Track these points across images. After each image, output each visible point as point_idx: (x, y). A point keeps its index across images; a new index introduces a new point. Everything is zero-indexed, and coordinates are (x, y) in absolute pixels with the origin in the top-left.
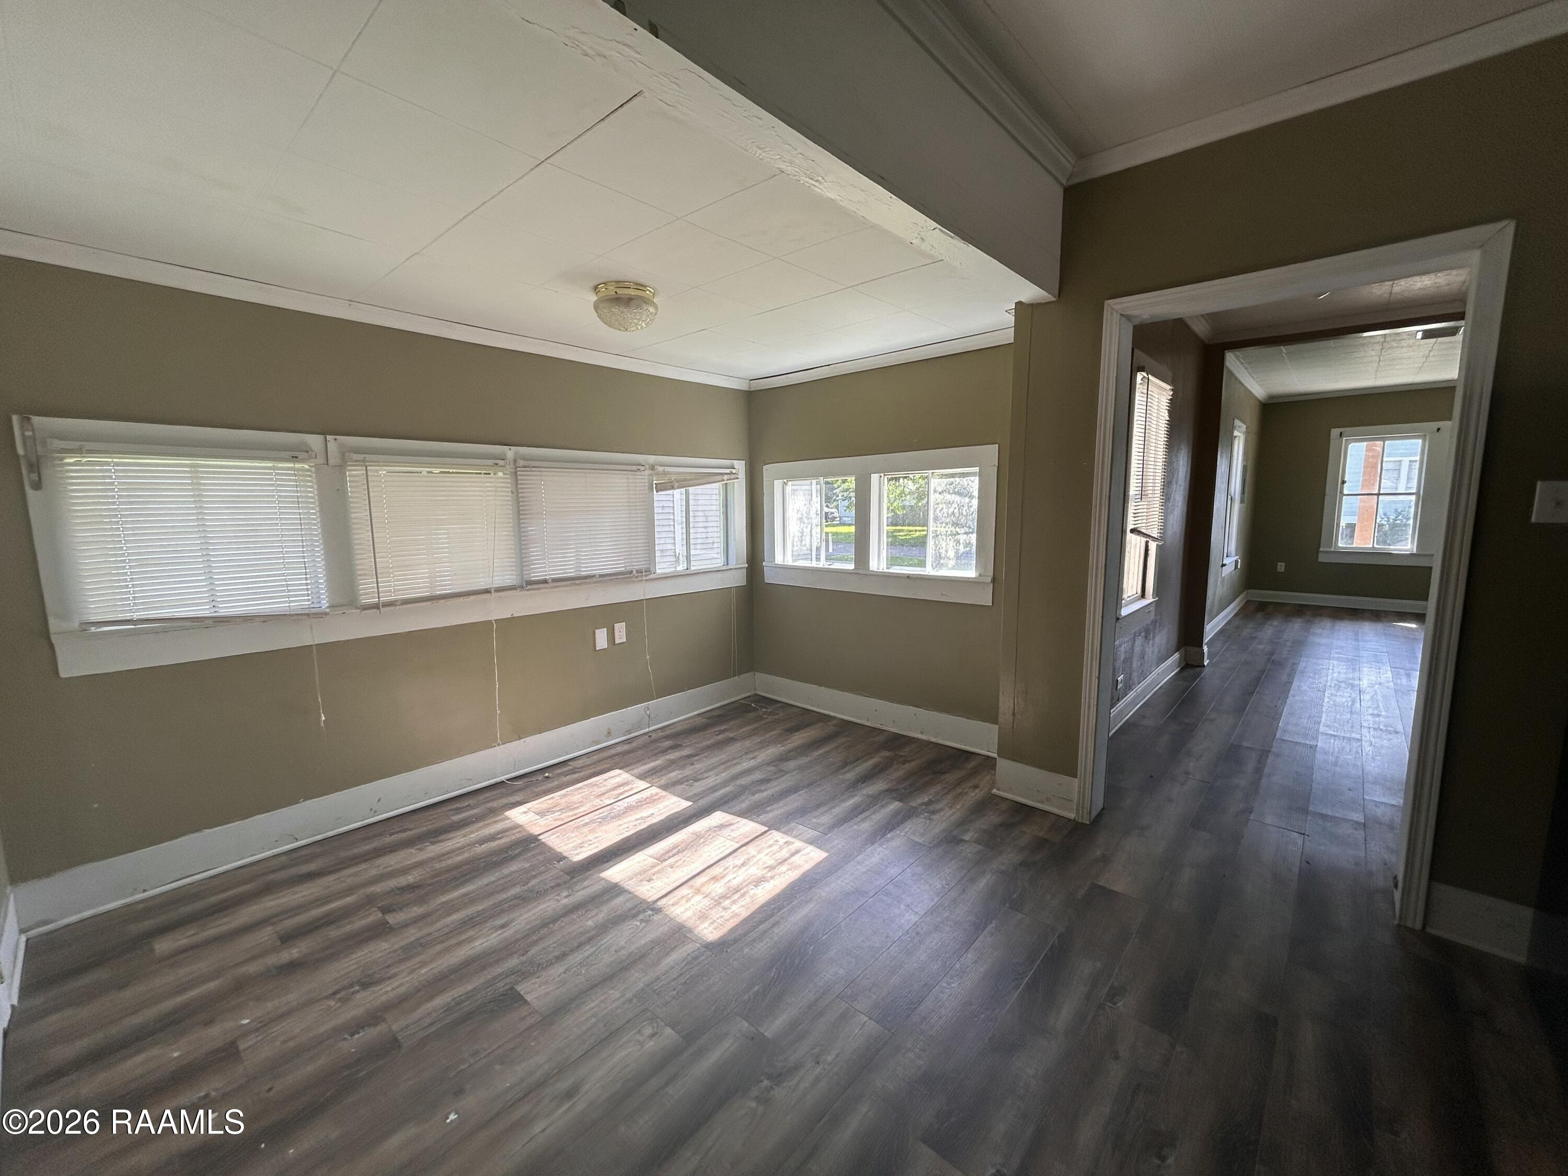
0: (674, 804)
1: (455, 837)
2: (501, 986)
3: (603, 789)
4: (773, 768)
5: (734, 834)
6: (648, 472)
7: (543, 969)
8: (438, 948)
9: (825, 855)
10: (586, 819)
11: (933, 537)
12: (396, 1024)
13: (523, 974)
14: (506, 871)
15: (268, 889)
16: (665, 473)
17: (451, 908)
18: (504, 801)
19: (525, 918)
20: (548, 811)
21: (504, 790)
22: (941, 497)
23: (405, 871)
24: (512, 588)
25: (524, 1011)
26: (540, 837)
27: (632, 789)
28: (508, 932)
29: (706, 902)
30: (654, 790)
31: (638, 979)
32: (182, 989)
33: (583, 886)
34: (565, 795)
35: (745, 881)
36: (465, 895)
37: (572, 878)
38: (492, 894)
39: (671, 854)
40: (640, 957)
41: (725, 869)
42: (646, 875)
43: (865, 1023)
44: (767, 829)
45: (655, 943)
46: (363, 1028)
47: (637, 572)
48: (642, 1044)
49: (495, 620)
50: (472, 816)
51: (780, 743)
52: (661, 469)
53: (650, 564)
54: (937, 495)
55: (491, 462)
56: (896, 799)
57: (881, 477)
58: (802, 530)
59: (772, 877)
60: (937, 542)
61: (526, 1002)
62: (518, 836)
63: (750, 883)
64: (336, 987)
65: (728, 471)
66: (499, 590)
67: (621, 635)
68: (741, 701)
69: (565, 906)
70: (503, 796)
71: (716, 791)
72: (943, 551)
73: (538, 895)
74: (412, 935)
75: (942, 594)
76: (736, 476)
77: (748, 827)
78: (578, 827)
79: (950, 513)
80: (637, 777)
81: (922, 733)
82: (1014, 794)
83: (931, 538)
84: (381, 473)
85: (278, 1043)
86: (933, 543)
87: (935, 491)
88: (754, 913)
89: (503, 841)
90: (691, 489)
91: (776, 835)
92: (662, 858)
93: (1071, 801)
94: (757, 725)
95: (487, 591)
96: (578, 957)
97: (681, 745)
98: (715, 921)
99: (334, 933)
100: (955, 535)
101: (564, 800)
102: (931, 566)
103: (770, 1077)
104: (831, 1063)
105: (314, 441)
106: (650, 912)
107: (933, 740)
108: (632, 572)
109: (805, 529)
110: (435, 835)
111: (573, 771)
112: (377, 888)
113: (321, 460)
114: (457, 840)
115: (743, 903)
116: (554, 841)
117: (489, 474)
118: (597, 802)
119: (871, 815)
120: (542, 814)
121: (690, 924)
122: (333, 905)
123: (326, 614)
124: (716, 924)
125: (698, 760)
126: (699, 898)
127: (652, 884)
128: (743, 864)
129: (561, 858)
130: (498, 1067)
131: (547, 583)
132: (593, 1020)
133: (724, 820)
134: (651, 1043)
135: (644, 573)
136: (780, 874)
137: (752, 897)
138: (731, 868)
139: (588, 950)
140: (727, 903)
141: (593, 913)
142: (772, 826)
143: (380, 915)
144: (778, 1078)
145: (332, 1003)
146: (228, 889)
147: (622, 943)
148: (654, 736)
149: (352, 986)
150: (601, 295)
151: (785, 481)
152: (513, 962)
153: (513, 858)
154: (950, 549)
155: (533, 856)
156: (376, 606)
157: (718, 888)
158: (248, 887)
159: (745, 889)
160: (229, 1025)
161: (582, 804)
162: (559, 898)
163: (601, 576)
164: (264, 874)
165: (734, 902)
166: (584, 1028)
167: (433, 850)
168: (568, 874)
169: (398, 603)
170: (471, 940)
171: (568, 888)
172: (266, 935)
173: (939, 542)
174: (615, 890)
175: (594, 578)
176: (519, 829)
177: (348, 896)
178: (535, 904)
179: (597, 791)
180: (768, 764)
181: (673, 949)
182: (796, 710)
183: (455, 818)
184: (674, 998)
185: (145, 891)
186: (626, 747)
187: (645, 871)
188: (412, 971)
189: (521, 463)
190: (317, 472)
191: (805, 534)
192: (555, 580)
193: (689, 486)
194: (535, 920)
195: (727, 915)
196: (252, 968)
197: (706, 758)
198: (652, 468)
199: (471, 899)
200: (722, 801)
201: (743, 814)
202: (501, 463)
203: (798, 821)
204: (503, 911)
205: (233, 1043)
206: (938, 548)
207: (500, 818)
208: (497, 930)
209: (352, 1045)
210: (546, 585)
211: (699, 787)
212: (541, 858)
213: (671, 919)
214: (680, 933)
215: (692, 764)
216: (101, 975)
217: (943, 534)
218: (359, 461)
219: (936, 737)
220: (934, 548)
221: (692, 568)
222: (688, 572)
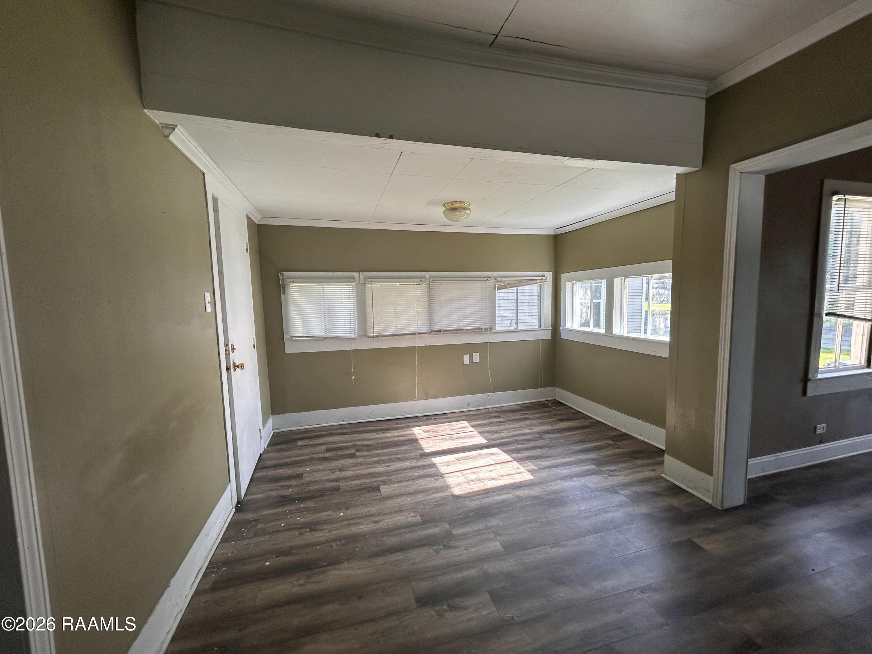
0: (481, 440)
1: (390, 433)
2: (376, 484)
3: (454, 428)
4: (538, 435)
5: (495, 458)
6: (494, 280)
7: (392, 483)
8: (365, 467)
9: (533, 478)
10: (440, 437)
11: (652, 315)
12: (341, 484)
13: (384, 483)
14: (400, 449)
15: (331, 435)
16: (502, 281)
17: (376, 455)
18: (415, 424)
19: (396, 466)
20: (428, 431)
21: (416, 420)
22: (657, 291)
23: (369, 440)
24: (426, 333)
25: (378, 494)
26: (419, 440)
27: (466, 430)
28: (389, 468)
29: (464, 480)
30: (476, 433)
31: (420, 498)
32: (299, 456)
33: (422, 461)
34: (438, 427)
35: (486, 477)
36: (382, 453)
37: (421, 457)
38: (391, 455)
39: (463, 459)
40: (426, 491)
41: (481, 470)
42: (448, 464)
43: (497, 545)
44: (513, 460)
45: (434, 488)
46: (333, 482)
47: (485, 329)
48: (407, 517)
49: (417, 347)
50: (400, 427)
51: (551, 425)
52: (500, 279)
53: (492, 325)
54: (654, 290)
55: (419, 279)
56: (594, 464)
57: (622, 279)
58: (582, 310)
59: (499, 480)
60: (654, 319)
61: (380, 491)
62: (412, 437)
63: (487, 479)
64: (333, 468)
65: (540, 278)
66: (419, 334)
67: (476, 357)
68: (545, 402)
69: (412, 466)
70: (415, 422)
71: (502, 439)
72: (657, 324)
73: (405, 459)
74: (360, 460)
75: (652, 351)
76: (545, 280)
77: (505, 457)
78: (435, 440)
79: (661, 300)
80: (471, 426)
81: (640, 435)
82: (675, 479)
83: (650, 316)
84: (377, 285)
85: (312, 478)
86: (652, 319)
87: (653, 288)
88: (481, 490)
89: (406, 438)
90: (519, 288)
91: (515, 464)
92: (458, 460)
93: (710, 492)
94: (545, 414)
95: (415, 334)
96: (405, 484)
97: (500, 417)
98: (462, 488)
99: (340, 453)
100: (665, 315)
101: (436, 428)
102: (650, 333)
103: (444, 546)
104: (471, 552)
105: (356, 274)
106: (440, 477)
107: (646, 440)
108: (482, 329)
109: (583, 309)
110: (384, 430)
111: (447, 418)
112: (358, 443)
113: (358, 281)
114: (391, 434)
115: (479, 485)
116: (423, 443)
117: (420, 284)
118: (449, 432)
119: (572, 468)
120: (425, 431)
121: (451, 486)
122: (344, 444)
123: (356, 339)
124: (462, 489)
125: (503, 424)
126: (462, 478)
127: (448, 468)
128: (490, 471)
129: (422, 449)
130: (361, 506)
131: (441, 332)
132: (397, 505)
133: (496, 452)
134: (411, 519)
135: (489, 330)
136: (503, 479)
137: (484, 484)
138: (484, 471)
139: (410, 483)
140: (472, 483)
141: (420, 471)
142: (516, 460)
143: (355, 451)
144: (446, 548)
145: (330, 472)
146: (322, 432)
147: (423, 484)
148: (490, 410)
149: (336, 469)
150: (446, 208)
151: (574, 282)
152: (384, 478)
153: (405, 445)
154: (661, 323)
155: (413, 446)
156: (373, 337)
157: (473, 477)
158: (326, 433)
159: (484, 480)
160: (304, 469)
161: (442, 431)
162: (412, 462)
163: (466, 330)
164: (330, 430)
165: (475, 484)
166: (393, 505)
167: (382, 435)
168: (420, 455)
169: (380, 336)
170: (376, 467)
171: (417, 460)
172: (324, 447)
173: (655, 318)
174: (433, 465)
175: (463, 331)
176: (413, 435)
177: (349, 443)
178: (403, 462)
179: (452, 428)
180: (537, 433)
181: (439, 492)
182: (573, 411)
183: (395, 426)
184: (428, 508)
185: (302, 426)
186: (475, 413)
187: (449, 462)
188: (354, 471)
189: (432, 279)
190: (356, 286)
191: (583, 312)
192: (444, 331)
193: (518, 286)
194: (399, 467)
195: (469, 487)
196: (315, 456)
197: (508, 424)
198: (495, 278)
199: (384, 455)
200: (502, 444)
201: (506, 452)
202: (423, 279)
203: (530, 461)
204: (391, 461)
205: (303, 474)
206: (654, 322)
207: (409, 429)
208: (385, 467)
209: (328, 485)
210: (440, 333)
211: (496, 436)
212: (415, 447)
213: (446, 482)
214: (447, 487)
215: (499, 426)
216: (284, 446)
217: (657, 313)
218: (369, 281)
219: (648, 439)
220: (652, 322)
221: (518, 328)
222: (516, 330)
